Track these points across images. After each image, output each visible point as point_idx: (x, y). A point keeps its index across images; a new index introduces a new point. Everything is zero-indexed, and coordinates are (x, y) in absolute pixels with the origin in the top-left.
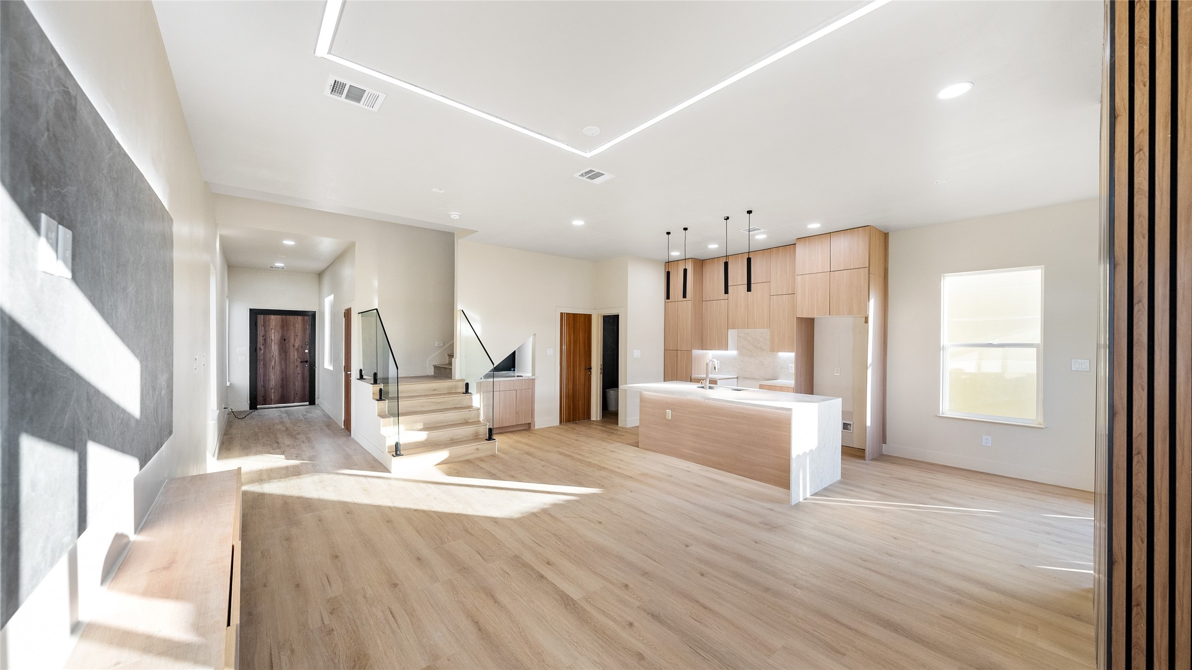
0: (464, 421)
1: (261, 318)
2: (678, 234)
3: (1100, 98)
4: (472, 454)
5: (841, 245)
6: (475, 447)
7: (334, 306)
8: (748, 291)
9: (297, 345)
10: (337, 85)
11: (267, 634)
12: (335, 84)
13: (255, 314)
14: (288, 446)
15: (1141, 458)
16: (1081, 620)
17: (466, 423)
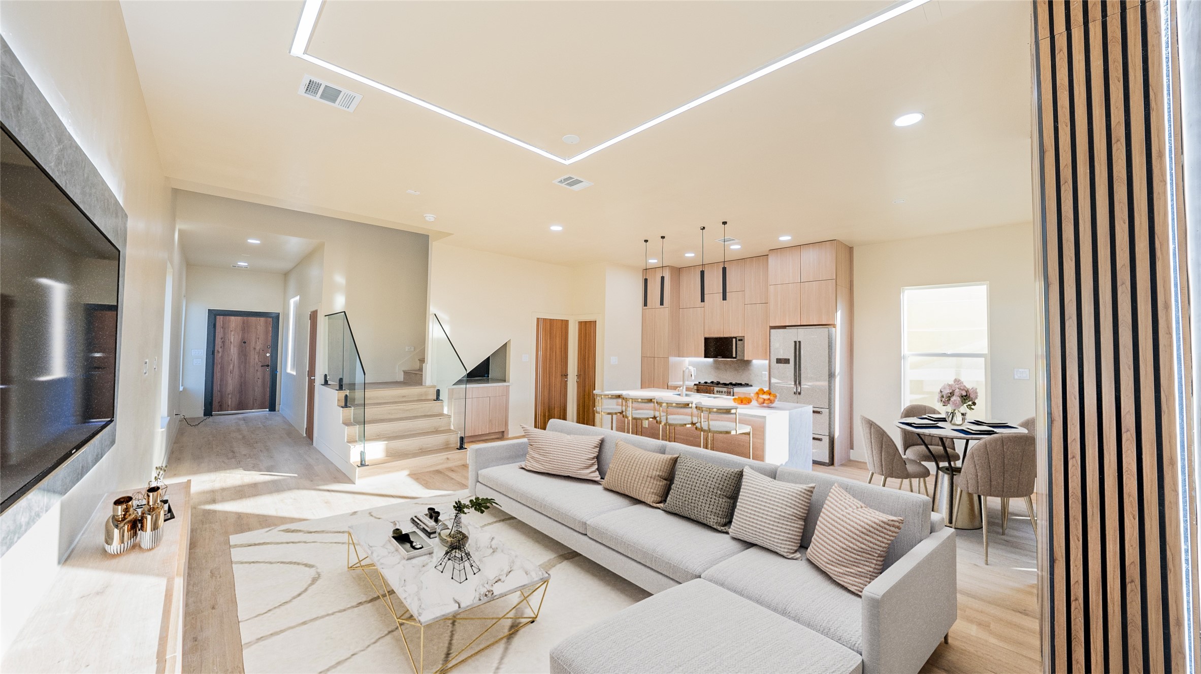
0: (435, 429)
1: (220, 319)
2: (655, 242)
3: (1030, 134)
4: (442, 464)
5: (810, 257)
6: (446, 457)
7: (299, 307)
8: (723, 300)
9: (258, 348)
10: (312, 85)
11: (214, 661)
12: (309, 84)
13: (214, 315)
14: (245, 455)
15: (1075, 462)
16: (1027, 615)
17: (436, 431)
